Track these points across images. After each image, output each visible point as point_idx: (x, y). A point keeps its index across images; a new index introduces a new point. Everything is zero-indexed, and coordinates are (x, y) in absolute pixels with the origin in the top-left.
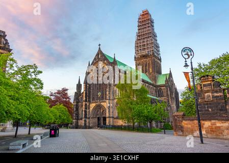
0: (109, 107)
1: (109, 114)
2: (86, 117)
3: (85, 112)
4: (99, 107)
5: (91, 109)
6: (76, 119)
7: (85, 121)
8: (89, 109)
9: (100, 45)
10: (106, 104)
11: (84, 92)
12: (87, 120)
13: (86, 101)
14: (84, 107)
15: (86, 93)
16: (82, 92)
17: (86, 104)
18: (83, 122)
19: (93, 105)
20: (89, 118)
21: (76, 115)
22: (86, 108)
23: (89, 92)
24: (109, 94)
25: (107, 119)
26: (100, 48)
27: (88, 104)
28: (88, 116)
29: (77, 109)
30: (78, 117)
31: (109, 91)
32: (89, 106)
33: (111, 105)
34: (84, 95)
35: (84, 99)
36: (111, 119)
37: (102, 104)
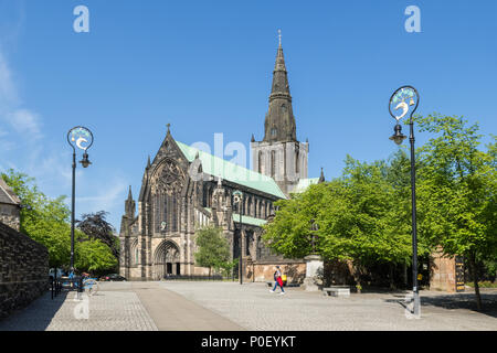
0: (186, 245)
1: (186, 258)
2: (144, 263)
3: (143, 253)
4: (168, 245)
5: (154, 248)
6: (126, 266)
7: (143, 269)
8: (150, 247)
9: (169, 125)
10: (179, 241)
11: (140, 217)
12: (147, 268)
13: (143, 234)
14: (140, 244)
15: (143, 219)
16: (135, 216)
17: (144, 240)
18: (140, 271)
19: (156, 242)
20: (150, 264)
21: (126, 257)
22: (144, 247)
23: (150, 217)
24: (186, 222)
25: (182, 267)
26: (169, 132)
27: (147, 240)
28: (147, 261)
29: (128, 248)
30: (129, 262)
31: (186, 218)
32: (150, 242)
33: (189, 241)
34: (140, 221)
35: (140, 229)
36: (189, 266)
37: (174, 239)
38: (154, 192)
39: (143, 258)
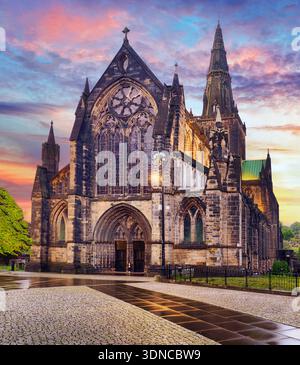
2: (77, 238)
3: (77, 224)
4: (121, 213)
6: (42, 244)
7: (76, 250)
8: (88, 216)
9: (126, 31)
10: (147, 206)
11: (73, 166)
12: (84, 250)
13: (78, 192)
15: (79, 170)
17: (78, 203)
18: (71, 253)
19: (101, 207)
20: (88, 243)
21: (42, 231)
22: (78, 214)
23: (90, 167)
26: (126, 41)
27: (84, 203)
28: (84, 237)
29: (46, 216)
30: (48, 237)
32: (88, 207)
33: (167, 208)
34: (73, 173)
35: (72, 184)
36: (167, 248)
37: (134, 204)
38: (96, 130)
39: (77, 233)
